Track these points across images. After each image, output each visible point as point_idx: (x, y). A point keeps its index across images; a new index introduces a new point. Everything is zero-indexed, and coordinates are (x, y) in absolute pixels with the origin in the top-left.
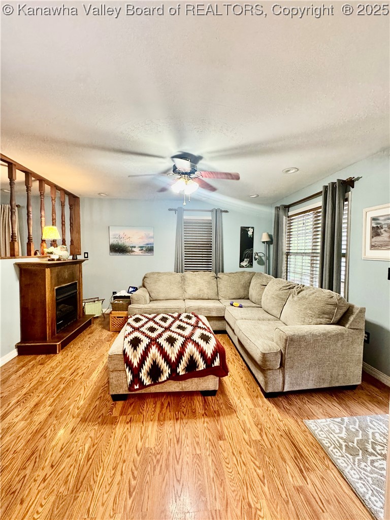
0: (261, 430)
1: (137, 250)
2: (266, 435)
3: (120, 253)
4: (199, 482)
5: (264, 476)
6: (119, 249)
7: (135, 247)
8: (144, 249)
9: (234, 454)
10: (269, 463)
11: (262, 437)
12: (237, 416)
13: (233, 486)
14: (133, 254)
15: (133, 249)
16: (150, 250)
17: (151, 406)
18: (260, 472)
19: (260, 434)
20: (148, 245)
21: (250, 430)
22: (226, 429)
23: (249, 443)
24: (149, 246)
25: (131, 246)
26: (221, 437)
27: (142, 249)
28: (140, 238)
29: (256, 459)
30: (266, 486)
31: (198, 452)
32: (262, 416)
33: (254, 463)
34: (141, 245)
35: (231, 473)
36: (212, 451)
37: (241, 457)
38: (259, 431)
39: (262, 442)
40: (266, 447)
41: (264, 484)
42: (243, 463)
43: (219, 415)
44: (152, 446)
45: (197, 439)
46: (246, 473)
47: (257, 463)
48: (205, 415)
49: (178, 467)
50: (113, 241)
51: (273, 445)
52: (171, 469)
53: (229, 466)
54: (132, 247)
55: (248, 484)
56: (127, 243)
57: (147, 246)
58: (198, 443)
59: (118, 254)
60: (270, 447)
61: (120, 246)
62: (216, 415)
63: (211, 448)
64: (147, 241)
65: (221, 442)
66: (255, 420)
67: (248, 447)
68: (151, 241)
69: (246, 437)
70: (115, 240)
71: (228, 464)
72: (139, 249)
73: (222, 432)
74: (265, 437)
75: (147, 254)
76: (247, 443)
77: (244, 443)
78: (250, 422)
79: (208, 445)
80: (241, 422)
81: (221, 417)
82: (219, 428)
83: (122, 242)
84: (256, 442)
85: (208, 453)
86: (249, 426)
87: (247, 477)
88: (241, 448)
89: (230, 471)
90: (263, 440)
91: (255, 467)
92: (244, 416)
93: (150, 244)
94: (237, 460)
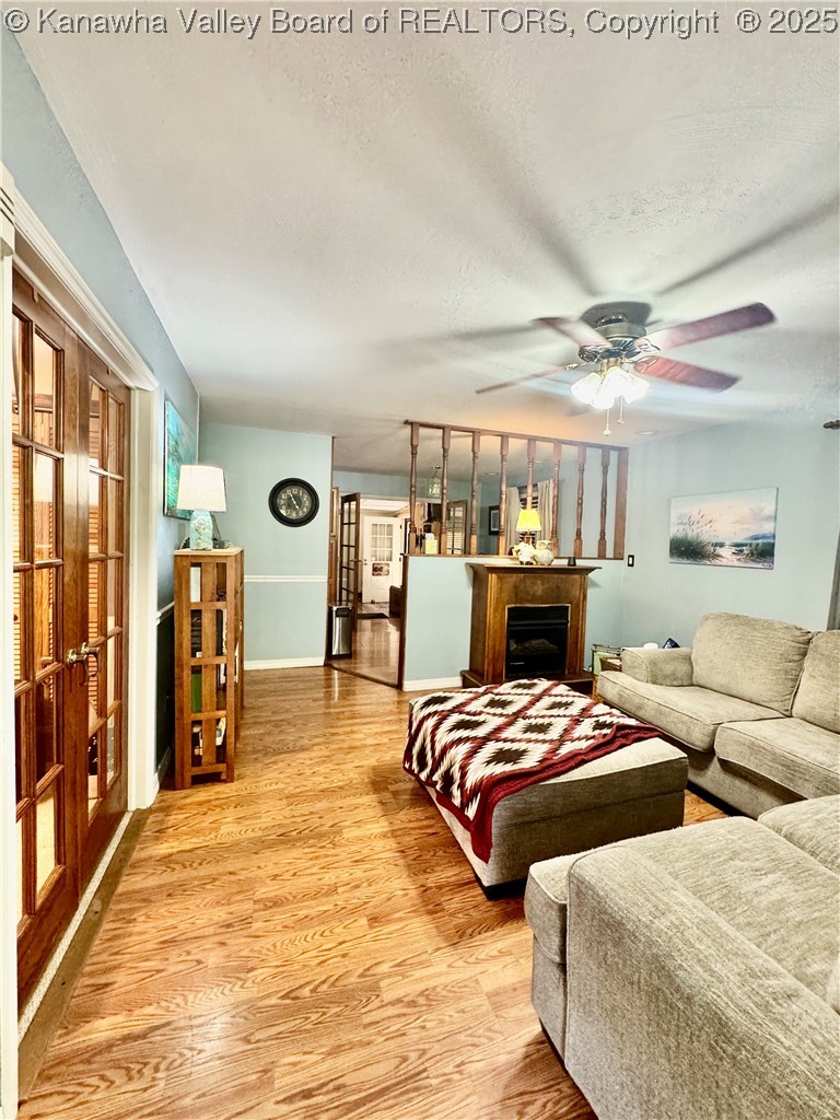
0: (413, 1004)
1: (726, 552)
2: (398, 1016)
3: (688, 558)
4: (291, 898)
5: (297, 998)
6: (686, 550)
7: (722, 545)
8: (746, 550)
9: (340, 944)
10: (324, 1014)
11: (392, 1003)
12: (439, 949)
13: (282, 943)
14: (717, 562)
15: (720, 551)
16: (763, 552)
17: (420, 815)
18: (306, 992)
19: (399, 1001)
20: (756, 539)
21: (404, 976)
22: (399, 927)
23: (368, 973)
24: (760, 541)
25: (714, 542)
26: (374, 920)
27: (742, 551)
28: (737, 522)
29: (333, 985)
30: (279, 1001)
31: (340, 890)
32: (463, 1011)
33: (324, 982)
34: (739, 541)
35: (305, 940)
36: (343, 908)
37: (336, 957)
38: (406, 999)
39: (376, 1003)
40: (363, 1011)
41: (283, 998)
42: (325, 961)
43: (430, 913)
44: (344, 836)
45: (365, 884)
46: (305, 966)
47: (324, 987)
48: (425, 889)
49: (314, 870)
50: (676, 531)
51: (372, 1030)
52: (311, 863)
53: (317, 937)
54: (716, 545)
55: (284, 969)
56: (705, 534)
57: (755, 542)
58: (357, 887)
59: (684, 561)
60: (366, 1020)
61: (689, 542)
62: (430, 907)
63: (350, 907)
64: (756, 529)
65: (364, 921)
66: (438, 989)
67: (361, 970)
68: (768, 528)
69: (385, 968)
70: (681, 527)
71: (321, 935)
72: (733, 550)
73: (389, 922)
74: (391, 1011)
75: (754, 565)
76: (368, 969)
77: (368, 964)
78: (430, 977)
79: (355, 901)
80: (424, 957)
81: (426, 918)
82: (397, 915)
83: (695, 532)
84: (375, 989)
85: (339, 903)
86: (417, 974)
87: (296, 967)
88: (355, 957)
89: (308, 939)
90: (383, 1006)
91: (317, 982)
92: (445, 965)
93: (764, 537)
94: (330, 950)
